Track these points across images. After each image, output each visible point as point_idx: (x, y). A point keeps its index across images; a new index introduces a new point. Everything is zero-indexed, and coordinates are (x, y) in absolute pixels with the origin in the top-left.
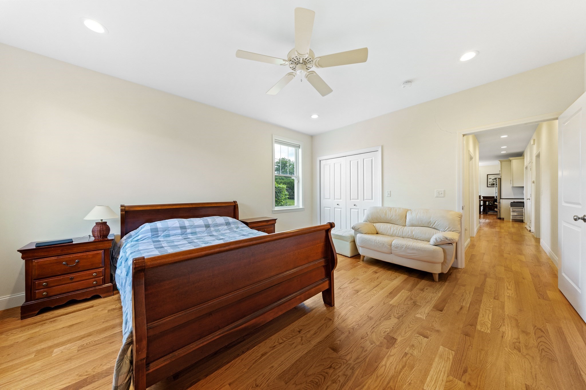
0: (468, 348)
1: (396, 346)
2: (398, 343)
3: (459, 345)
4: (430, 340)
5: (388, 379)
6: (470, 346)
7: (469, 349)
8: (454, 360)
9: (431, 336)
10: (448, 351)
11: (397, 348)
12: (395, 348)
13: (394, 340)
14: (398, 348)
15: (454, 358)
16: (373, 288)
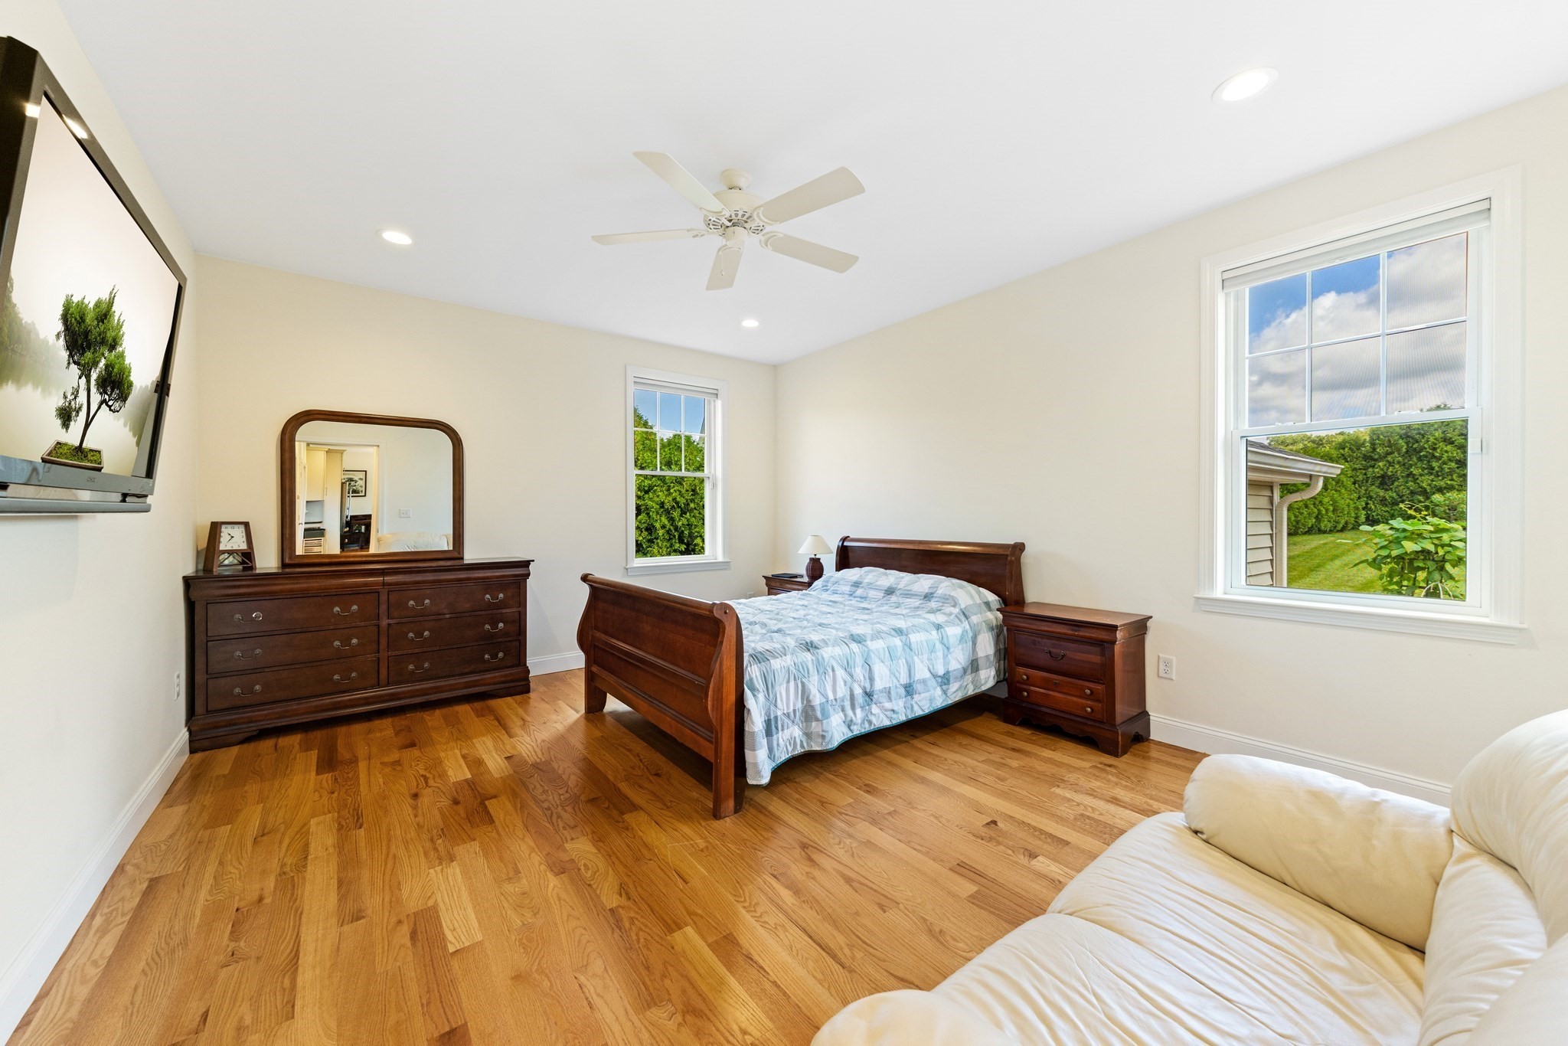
0: (428, 992)
1: (543, 867)
2: (547, 873)
3: (451, 981)
4: (509, 931)
5: (503, 833)
6: (428, 1003)
7: (426, 989)
8: (441, 936)
9: (516, 940)
10: (463, 942)
11: (539, 866)
12: (541, 864)
13: (557, 871)
14: (538, 869)
15: (444, 939)
16: (804, 925)
